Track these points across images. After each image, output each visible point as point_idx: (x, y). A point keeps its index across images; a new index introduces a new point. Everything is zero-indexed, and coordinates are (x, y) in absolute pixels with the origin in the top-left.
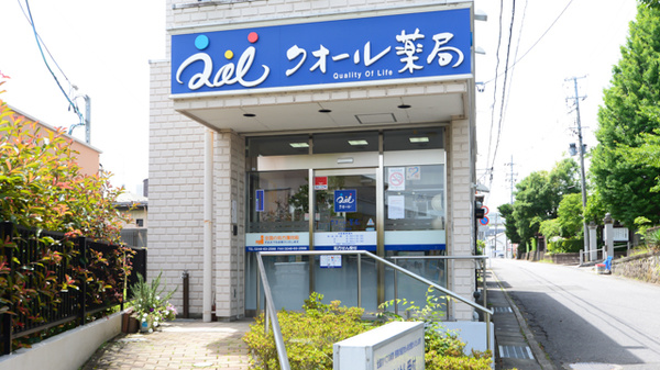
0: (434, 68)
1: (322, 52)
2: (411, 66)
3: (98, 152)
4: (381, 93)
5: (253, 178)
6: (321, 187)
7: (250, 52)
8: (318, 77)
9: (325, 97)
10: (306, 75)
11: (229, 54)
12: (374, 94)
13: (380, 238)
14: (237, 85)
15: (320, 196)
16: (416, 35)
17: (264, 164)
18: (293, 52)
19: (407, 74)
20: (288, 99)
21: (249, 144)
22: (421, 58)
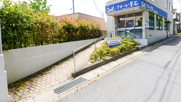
0: (135, 6)
1: (121, 6)
2: (132, 6)
3: (104, 19)
4: (128, 10)
5: (120, 21)
6: (127, 22)
7: (113, 7)
8: (121, 9)
9: (124, 11)
10: (120, 9)
11: (111, 8)
12: (127, 10)
13: (134, 28)
14: (112, 11)
15: (127, 23)
16: (132, 2)
17: (121, 19)
18: (118, 6)
19: (131, 7)
20: (118, 12)
21: (117, 18)
22: (133, 5)
